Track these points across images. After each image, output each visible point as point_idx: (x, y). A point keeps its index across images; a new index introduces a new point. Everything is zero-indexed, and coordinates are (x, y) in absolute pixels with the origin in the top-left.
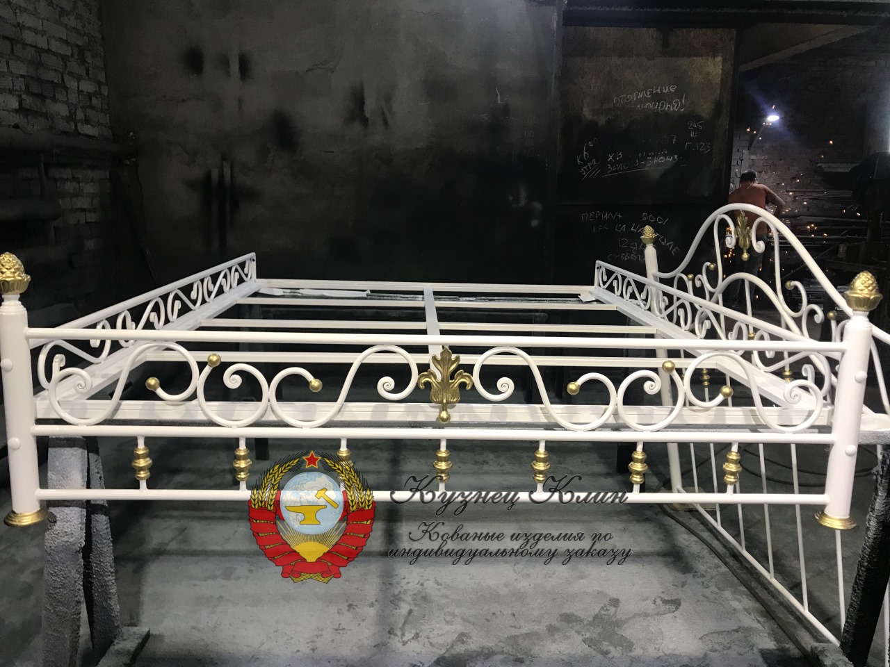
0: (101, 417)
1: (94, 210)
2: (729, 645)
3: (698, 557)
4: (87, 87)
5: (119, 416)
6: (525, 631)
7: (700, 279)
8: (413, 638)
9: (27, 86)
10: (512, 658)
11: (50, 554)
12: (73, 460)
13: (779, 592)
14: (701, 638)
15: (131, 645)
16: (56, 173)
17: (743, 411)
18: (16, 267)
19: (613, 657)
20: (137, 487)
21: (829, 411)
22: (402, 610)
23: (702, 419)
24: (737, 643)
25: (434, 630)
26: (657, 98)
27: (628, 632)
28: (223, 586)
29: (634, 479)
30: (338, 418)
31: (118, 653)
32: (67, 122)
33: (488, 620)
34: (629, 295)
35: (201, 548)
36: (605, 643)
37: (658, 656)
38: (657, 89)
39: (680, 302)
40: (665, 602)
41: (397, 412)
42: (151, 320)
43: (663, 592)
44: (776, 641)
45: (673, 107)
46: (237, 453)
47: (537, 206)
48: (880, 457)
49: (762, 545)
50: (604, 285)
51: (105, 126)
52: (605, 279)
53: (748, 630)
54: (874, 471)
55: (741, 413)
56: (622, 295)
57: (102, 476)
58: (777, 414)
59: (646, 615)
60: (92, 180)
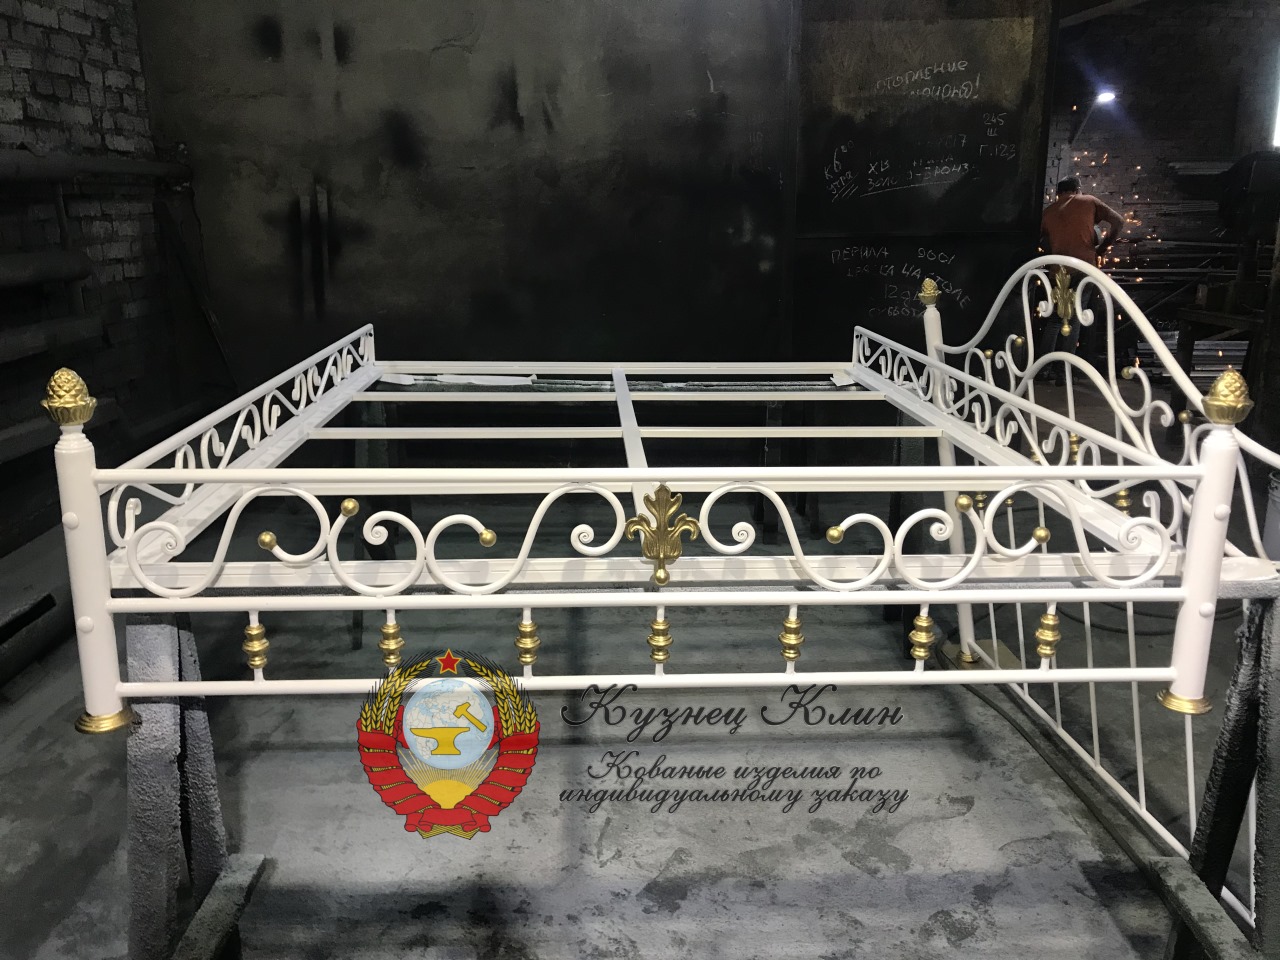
0: (200, 586)
1: (133, 260)
2: (1039, 857)
3: (1000, 738)
4: (115, 79)
5: (222, 584)
6: (764, 844)
7: (1001, 358)
8: (613, 857)
9: (33, 86)
10: (748, 881)
11: (135, 766)
12: (161, 642)
13: (1107, 785)
14: (1001, 849)
15: (244, 878)
16: (82, 209)
17: (1064, 559)
18: (77, 388)
19: (884, 878)
20: (251, 678)
21: (1179, 557)
22: (597, 819)
23: (1008, 570)
24: (1049, 853)
25: (641, 846)
26: (940, 79)
27: (905, 842)
28: (351, 792)
29: (917, 653)
30: (518, 581)
31: (228, 890)
32: (91, 134)
33: (714, 831)
34: (901, 377)
35: (317, 740)
36: (873, 858)
37: (944, 873)
38: (939, 66)
39: (974, 394)
40: (953, 801)
41: (597, 569)
42: (244, 436)
43: (950, 787)
44: (1100, 849)
45: (963, 93)
46: (385, 631)
47: (769, 241)
48: (1246, 612)
49: (1083, 719)
50: (866, 361)
51: (143, 136)
52: (868, 353)
53: (1066, 836)
54: (1238, 632)
55: (1060, 562)
56: (891, 378)
57: (197, 659)
58: (1108, 562)
59: (927, 819)
60: (130, 217)
